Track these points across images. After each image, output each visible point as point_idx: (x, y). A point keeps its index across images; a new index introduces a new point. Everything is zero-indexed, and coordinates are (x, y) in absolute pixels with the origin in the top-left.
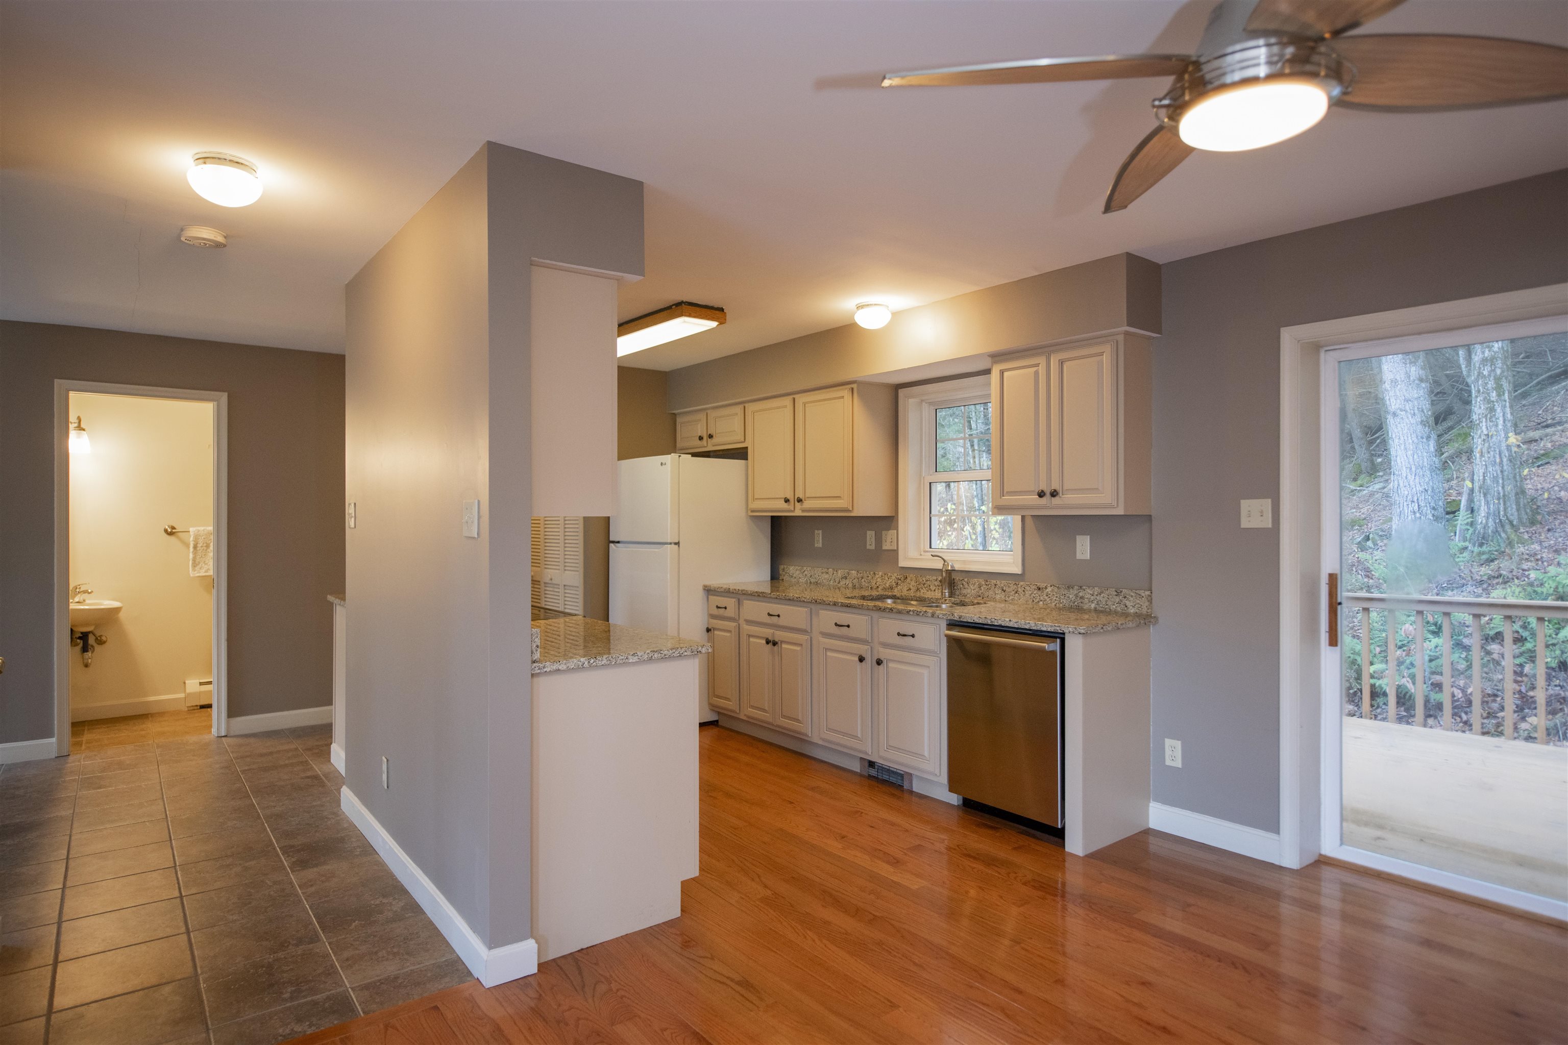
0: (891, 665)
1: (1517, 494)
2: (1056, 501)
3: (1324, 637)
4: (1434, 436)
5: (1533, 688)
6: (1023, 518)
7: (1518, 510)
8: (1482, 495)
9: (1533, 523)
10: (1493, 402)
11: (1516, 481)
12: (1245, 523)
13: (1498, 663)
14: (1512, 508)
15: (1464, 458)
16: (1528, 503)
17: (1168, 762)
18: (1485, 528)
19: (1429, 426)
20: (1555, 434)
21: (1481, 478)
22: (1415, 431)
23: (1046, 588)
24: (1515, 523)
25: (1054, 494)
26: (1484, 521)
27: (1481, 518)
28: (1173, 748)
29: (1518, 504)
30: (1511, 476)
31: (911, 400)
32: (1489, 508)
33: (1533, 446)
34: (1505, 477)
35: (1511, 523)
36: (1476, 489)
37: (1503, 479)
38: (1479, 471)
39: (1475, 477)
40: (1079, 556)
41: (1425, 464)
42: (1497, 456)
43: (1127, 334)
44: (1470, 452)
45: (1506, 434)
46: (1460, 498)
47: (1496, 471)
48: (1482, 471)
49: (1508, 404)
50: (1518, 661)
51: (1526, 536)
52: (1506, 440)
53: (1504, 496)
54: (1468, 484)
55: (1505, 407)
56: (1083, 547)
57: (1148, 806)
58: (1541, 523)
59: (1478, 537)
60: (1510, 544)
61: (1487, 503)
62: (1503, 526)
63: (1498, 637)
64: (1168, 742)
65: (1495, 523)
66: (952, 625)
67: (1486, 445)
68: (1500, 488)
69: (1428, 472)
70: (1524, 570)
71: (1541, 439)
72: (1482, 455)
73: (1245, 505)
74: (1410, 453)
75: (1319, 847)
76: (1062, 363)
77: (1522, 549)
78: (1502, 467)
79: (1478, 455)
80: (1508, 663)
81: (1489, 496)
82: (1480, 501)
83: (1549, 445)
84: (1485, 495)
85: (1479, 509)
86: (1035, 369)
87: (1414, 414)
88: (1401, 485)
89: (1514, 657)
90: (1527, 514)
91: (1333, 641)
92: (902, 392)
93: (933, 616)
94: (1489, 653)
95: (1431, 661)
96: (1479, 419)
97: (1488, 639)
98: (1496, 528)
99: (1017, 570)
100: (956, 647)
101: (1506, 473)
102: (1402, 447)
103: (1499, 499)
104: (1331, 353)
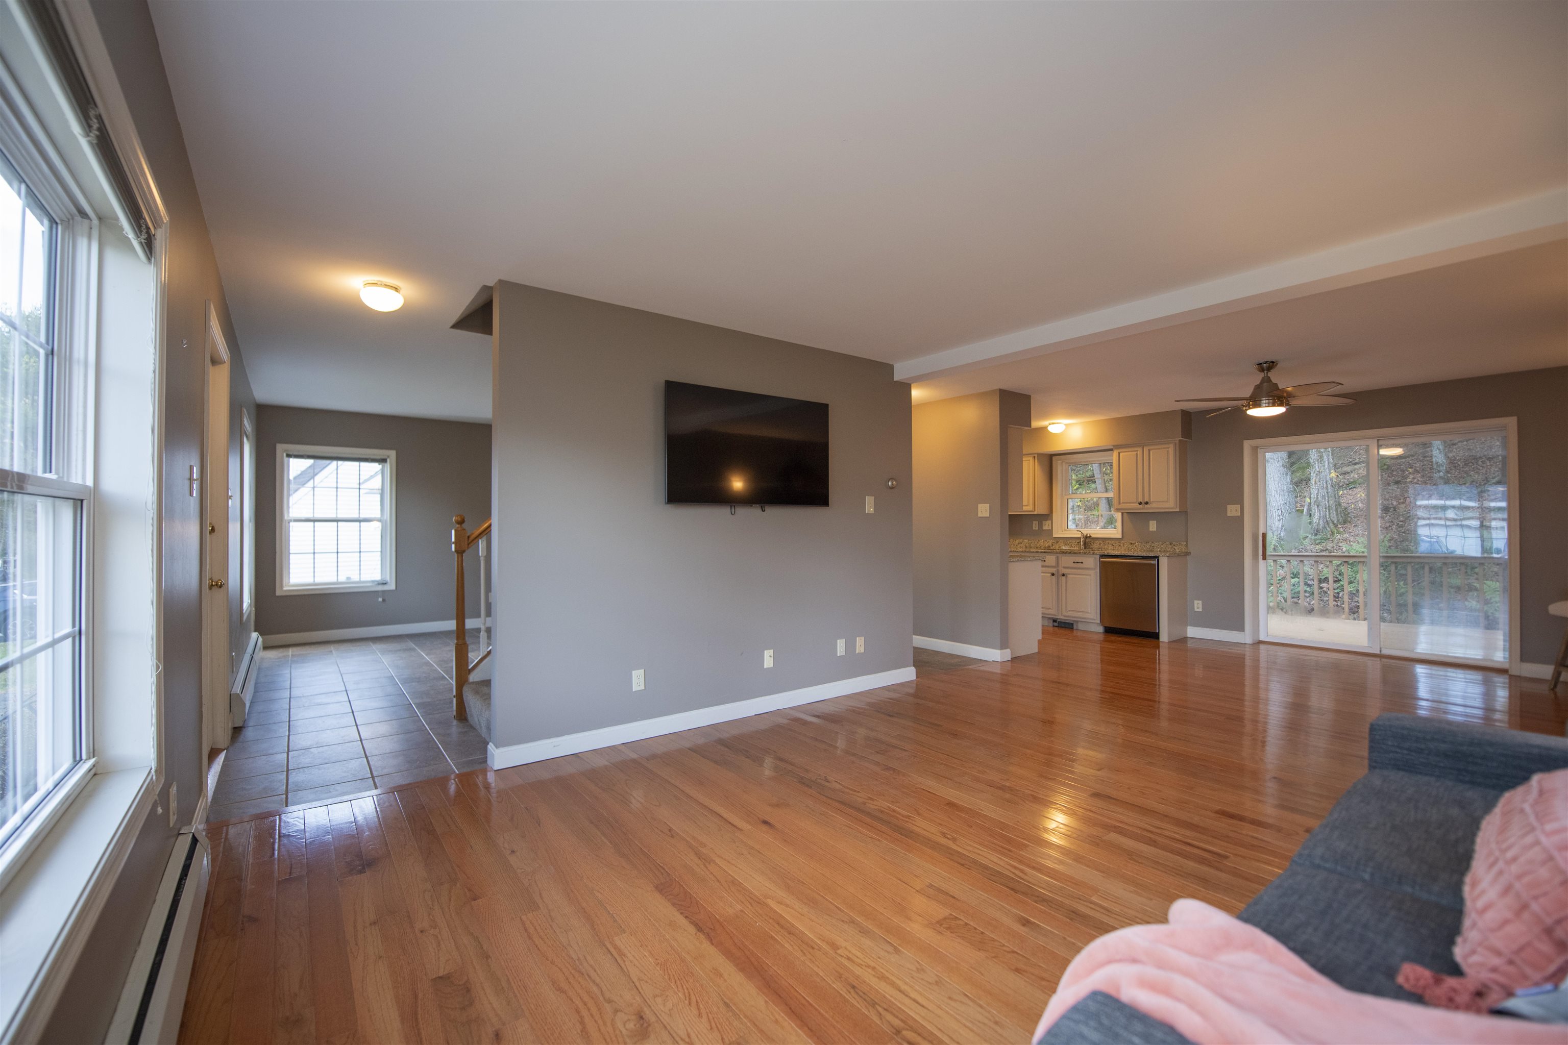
0: (1069, 576)
1: (1336, 505)
2: (1146, 506)
3: (1261, 557)
4: (1290, 473)
5: (1343, 604)
6: (1122, 513)
7: (1337, 515)
8: (1316, 506)
9: (1345, 522)
10: (1322, 452)
11: (1336, 498)
12: (1229, 514)
13: (1326, 593)
14: (1334, 514)
15: (1304, 483)
16: (1343, 511)
17: (1196, 609)
18: (1318, 525)
19: (1287, 468)
20: (1360, 469)
21: (1316, 496)
22: (1279, 471)
23: (1135, 543)
24: (1335, 522)
25: (1147, 503)
26: (1317, 522)
27: (1315, 519)
28: (1198, 604)
29: (1337, 511)
30: (1333, 495)
31: (1059, 462)
32: (1320, 514)
33: (1347, 476)
34: (1329, 496)
35: (1333, 522)
36: (1313, 503)
37: (1328, 497)
38: (1314, 492)
39: (1312, 496)
40: (1151, 529)
41: (1285, 489)
42: (1325, 484)
43: (1180, 441)
44: (1308, 480)
45: (1330, 471)
46: (1302, 508)
47: (1324, 492)
48: (1316, 492)
49: (1330, 453)
50: (1336, 591)
51: (1341, 530)
52: (1330, 475)
53: (1329, 506)
54: (1308, 500)
55: (1329, 455)
56: (1153, 526)
57: (1187, 628)
58: (1350, 522)
59: (1314, 531)
60: (1333, 533)
61: (1319, 511)
62: (1328, 524)
63: (1326, 580)
64: (1196, 602)
65: (1324, 522)
66: (1102, 556)
67: (1318, 477)
68: (1327, 502)
69: (1287, 493)
70: (1339, 546)
71: (1352, 472)
72: (1316, 483)
73: (1229, 507)
74: (1276, 482)
75: (1258, 637)
76: (1149, 451)
77: (1339, 537)
78: (1328, 490)
79: (1313, 483)
80: (1331, 593)
81: (1320, 507)
82: (1314, 508)
83: (1356, 476)
84: (1318, 506)
85: (1314, 514)
86: (1136, 452)
87: (1279, 461)
88: (1272, 500)
89: (1334, 589)
90: (1342, 517)
91: (1264, 558)
92: (1054, 458)
93: (1093, 554)
94: (1321, 588)
95: (1291, 591)
96: (1314, 462)
97: (1320, 581)
98: (1324, 525)
99: (1120, 536)
100: (1104, 567)
101: (1330, 494)
102: (1272, 479)
103: (1326, 508)
104: (1262, 450)
